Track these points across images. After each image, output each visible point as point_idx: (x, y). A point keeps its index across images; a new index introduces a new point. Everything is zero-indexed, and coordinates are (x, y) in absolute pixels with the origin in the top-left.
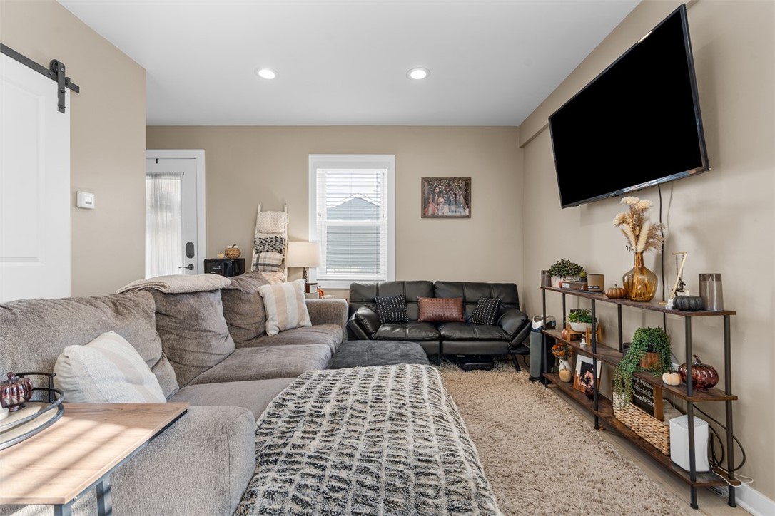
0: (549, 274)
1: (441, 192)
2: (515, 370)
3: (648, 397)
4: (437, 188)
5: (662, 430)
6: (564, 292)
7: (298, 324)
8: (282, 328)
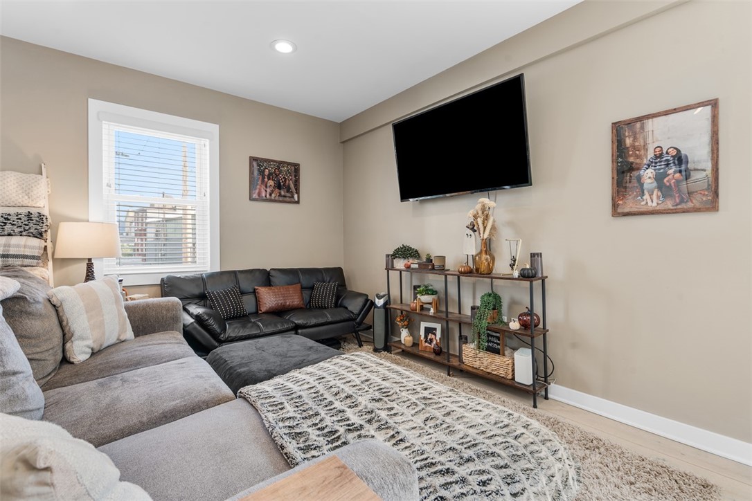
0: (393, 257)
1: (270, 174)
2: (357, 346)
3: (493, 342)
4: (267, 170)
5: (507, 362)
7: (118, 339)
8: (97, 348)
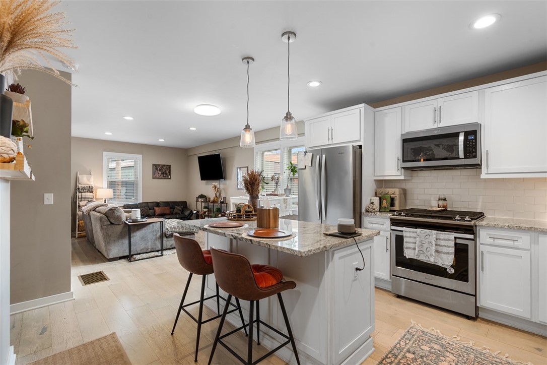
0: (198, 198)
4: (159, 168)
6: (202, 202)
